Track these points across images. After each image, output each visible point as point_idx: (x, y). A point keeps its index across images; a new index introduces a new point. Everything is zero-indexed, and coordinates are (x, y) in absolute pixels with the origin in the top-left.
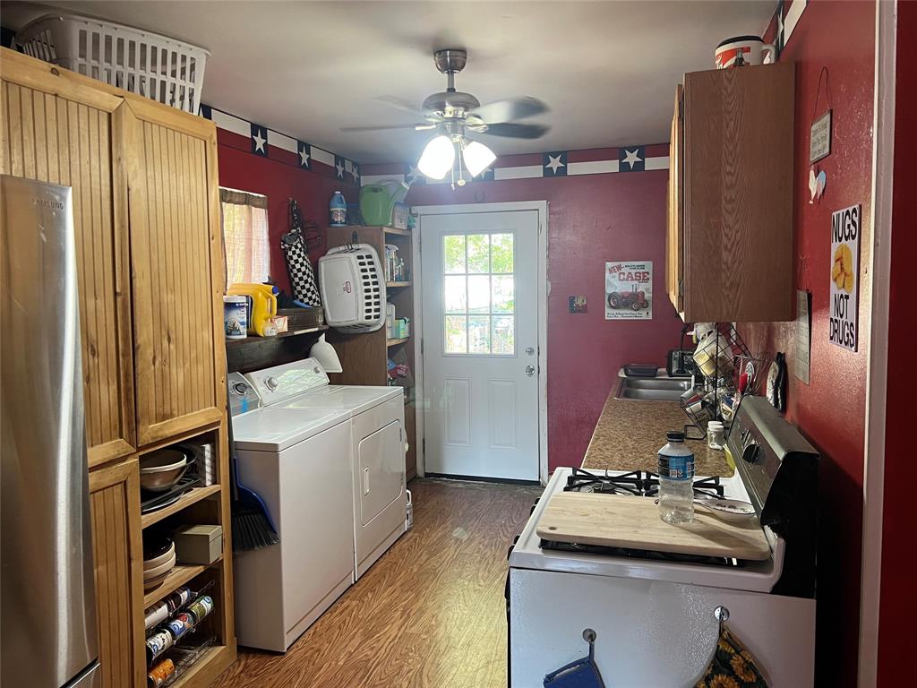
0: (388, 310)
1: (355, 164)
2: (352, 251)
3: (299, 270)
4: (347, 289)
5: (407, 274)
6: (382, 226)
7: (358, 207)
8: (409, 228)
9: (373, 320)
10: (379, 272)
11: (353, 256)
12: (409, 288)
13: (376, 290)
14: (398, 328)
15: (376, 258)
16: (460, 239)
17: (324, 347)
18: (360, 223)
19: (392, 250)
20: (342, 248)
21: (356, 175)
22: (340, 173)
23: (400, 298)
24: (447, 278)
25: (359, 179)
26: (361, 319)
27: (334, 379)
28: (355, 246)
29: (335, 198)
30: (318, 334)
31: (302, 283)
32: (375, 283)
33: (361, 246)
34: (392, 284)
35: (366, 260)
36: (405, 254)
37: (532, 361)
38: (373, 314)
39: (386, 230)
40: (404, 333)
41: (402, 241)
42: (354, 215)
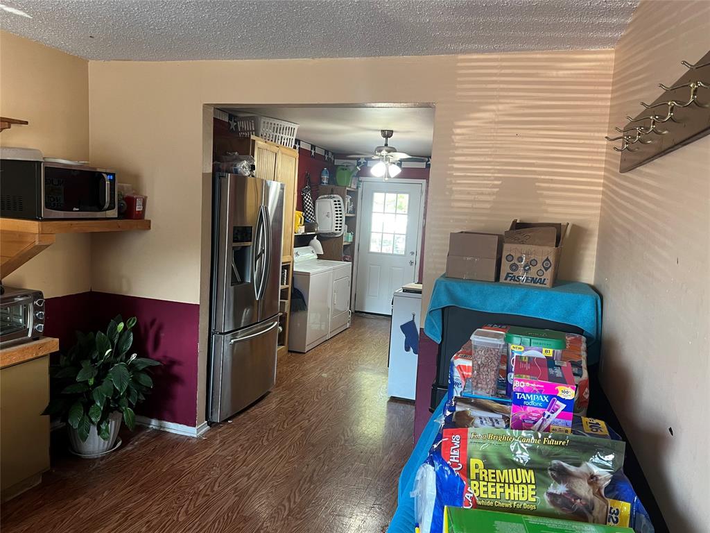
0: (345, 227)
1: (333, 154)
2: (331, 198)
3: (308, 205)
4: (327, 216)
5: (354, 211)
6: (346, 187)
7: (335, 176)
8: (357, 187)
9: (338, 231)
10: (343, 209)
11: (332, 200)
12: (355, 218)
13: (341, 217)
14: (348, 238)
15: (342, 202)
16: (382, 195)
17: (316, 242)
18: (335, 184)
19: (348, 198)
20: (326, 196)
21: (333, 159)
22: (326, 158)
23: (351, 222)
24: (373, 214)
25: (334, 161)
26: (334, 231)
27: (320, 257)
28: (332, 196)
29: (324, 172)
30: (314, 235)
31: (309, 211)
32: (341, 214)
33: (335, 196)
34: (348, 215)
35: (337, 203)
36: (354, 201)
37: (413, 258)
38: (338, 228)
39: (347, 189)
40: (350, 240)
41: (353, 194)
42: (332, 180)
